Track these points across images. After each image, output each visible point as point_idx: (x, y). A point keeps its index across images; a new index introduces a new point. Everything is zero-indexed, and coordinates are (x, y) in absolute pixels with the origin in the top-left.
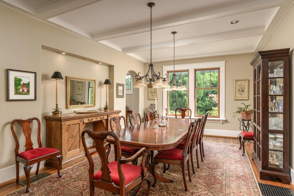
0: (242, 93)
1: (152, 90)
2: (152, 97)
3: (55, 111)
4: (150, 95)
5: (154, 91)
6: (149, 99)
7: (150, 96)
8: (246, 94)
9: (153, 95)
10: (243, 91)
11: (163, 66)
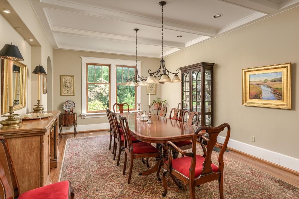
0: (152, 89)
1: (67, 83)
2: (66, 92)
3: (7, 120)
4: (63, 89)
5: (69, 85)
6: (62, 94)
7: (64, 91)
8: (154, 90)
9: (68, 89)
10: (153, 87)
11: (82, 57)
